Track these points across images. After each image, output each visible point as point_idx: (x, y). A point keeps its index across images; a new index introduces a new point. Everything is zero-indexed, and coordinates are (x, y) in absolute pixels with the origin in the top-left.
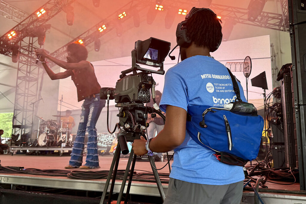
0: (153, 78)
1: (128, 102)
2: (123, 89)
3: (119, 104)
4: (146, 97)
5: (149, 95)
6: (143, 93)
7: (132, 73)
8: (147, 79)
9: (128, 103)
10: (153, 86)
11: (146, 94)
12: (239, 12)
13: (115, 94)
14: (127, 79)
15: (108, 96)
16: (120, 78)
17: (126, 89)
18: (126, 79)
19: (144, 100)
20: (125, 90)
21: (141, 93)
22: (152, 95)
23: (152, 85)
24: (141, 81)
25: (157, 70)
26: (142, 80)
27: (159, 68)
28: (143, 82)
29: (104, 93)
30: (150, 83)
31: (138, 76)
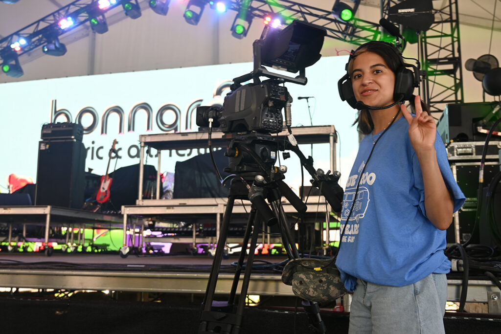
0: (288, 91)
1: (245, 131)
2: (236, 109)
3: (228, 135)
4: (276, 123)
5: (280, 119)
6: (269, 115)
7: (252, 81)
8: (277, 92)
9: (245, 133)
10: (288, 104)
11: (276, 117)
12: (311, 14)
13: (222, 118)
14: (244, 91)
15: (211, 120)
16: (231, 91)
17: (241, 109)
18: (241, 92)
19: (272, 129)
20: (240, 111)
21: (267, 116)
22: (286, 119)
23: (286, 102)
24: (267, 96)
25: (294, 77)
26: (269, 94)
27: (298, 74)
28: (272, 96)
29: (202, 116)
30: (283, 98)
31: (263, 87)
